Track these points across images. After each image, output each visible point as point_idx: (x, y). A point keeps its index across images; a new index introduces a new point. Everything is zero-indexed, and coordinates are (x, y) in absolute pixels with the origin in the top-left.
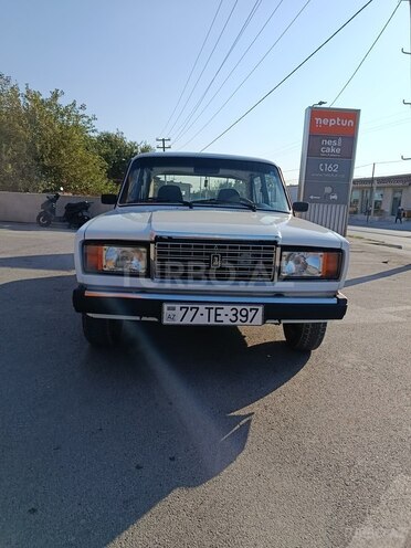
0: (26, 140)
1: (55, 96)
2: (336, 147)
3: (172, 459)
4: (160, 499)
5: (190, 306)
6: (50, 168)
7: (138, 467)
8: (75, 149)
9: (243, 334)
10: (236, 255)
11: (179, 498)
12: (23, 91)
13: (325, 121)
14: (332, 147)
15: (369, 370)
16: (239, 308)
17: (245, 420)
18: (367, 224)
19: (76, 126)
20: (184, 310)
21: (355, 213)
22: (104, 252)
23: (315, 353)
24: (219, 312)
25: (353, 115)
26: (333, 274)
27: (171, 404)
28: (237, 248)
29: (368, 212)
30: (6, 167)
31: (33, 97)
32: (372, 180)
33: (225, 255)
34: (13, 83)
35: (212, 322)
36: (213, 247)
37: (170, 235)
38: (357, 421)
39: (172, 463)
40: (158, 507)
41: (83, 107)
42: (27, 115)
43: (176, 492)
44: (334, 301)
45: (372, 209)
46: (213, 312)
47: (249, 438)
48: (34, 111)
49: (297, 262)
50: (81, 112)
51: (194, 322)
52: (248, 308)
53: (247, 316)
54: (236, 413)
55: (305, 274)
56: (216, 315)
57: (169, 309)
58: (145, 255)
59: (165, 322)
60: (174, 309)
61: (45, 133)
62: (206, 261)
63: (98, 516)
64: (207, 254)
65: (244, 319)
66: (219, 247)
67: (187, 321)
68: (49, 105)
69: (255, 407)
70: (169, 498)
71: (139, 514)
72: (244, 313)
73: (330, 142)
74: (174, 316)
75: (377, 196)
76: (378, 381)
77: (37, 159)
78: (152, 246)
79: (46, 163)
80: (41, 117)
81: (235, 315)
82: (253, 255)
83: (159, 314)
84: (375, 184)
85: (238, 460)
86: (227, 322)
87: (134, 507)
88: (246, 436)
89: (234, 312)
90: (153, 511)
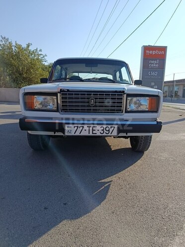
0: (15, 66)
1: (28, 46)
2: (156, 64)
3: (65, 204)
4: (54, 226)
5: (79, 126)
6: (26, 78)
7: (45, 208)
8: (37, 69)
9: (110, 145)
10: (103, 99)
11: (66, 226)
12: (14, 44)
13: (151, 52)
14: (154, 64)
15: (174, 160)
16: (105, 126)
17: (108, 184)
18: (172, 101)
19: (38, 59)
20: (76, 128)
21: (166, 96)
22: (35, 99)
23: (146, 153)
24: (94, 129)
25: (164, 49)
26: (154, 109)
27: (69, 176)
28: (103, 95)
29: (172, 96)
30: (6, 78)
31: (18, 46)
32: (173, 82)
33: (97, 98)
34: (10, 41)
35: (91, 134)
36: (91, 94)
37: (68, 88)
38: (169, 184)
39: (65, 206)
40: (52, 231)
41: (41, 50)
42: (16, 55)
43: (65, 222)
44: (155, 123)
45: (174, 95)
46: (91, 128)
47: (109, 193)
48: (19, 52)
49: (135, 103)
50: (40, 53)
51: (82, 134)
52: (110, 126)
53: (109, 130)
54: (103, 181)
55: (140, 109)
56: (93, 130)
57: (68, 127)
58: (55, 100)
59: (66, 134)
60: (71, 127)
61: (24, 62)
62: (87, 102)
63: (16, 236)
64: (87, 98)
65: (107, 132)
66: (94, 94)
67: (77, 134)
68: (26, 50)
69: (113, 178)
70: (60, 225)
71: (40, 235)
72: (107, 129)
73: (153, 62)
74: (70, 130)
75: (176, 89)
76: (179, 165)
77: (20, 74)
78: (59, 94)
79: (24, 76)
80: (22, 55)
81: (103, 130)
82: (112, 99)
83: (63, 130)
84: (175, 83)
85: (102, 205)
86: (98, 134)
87: (39, 231)
88: (107, 192)
89: (102, 128)
90: (50, 232)
